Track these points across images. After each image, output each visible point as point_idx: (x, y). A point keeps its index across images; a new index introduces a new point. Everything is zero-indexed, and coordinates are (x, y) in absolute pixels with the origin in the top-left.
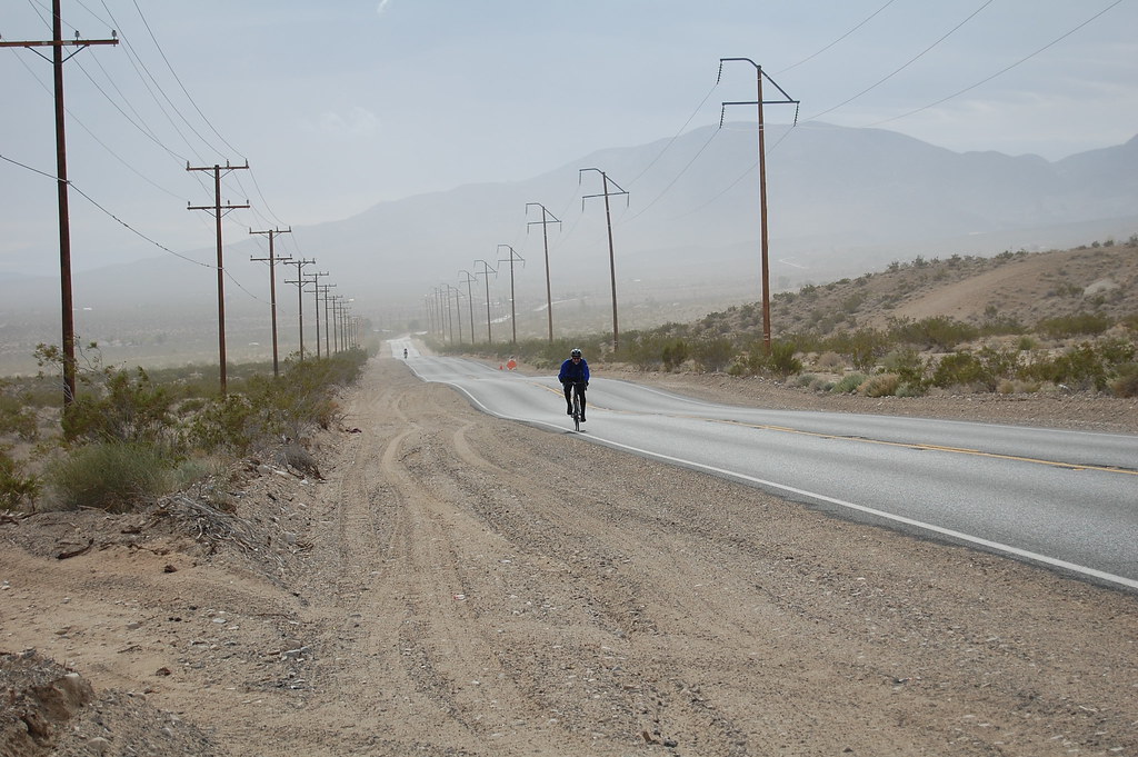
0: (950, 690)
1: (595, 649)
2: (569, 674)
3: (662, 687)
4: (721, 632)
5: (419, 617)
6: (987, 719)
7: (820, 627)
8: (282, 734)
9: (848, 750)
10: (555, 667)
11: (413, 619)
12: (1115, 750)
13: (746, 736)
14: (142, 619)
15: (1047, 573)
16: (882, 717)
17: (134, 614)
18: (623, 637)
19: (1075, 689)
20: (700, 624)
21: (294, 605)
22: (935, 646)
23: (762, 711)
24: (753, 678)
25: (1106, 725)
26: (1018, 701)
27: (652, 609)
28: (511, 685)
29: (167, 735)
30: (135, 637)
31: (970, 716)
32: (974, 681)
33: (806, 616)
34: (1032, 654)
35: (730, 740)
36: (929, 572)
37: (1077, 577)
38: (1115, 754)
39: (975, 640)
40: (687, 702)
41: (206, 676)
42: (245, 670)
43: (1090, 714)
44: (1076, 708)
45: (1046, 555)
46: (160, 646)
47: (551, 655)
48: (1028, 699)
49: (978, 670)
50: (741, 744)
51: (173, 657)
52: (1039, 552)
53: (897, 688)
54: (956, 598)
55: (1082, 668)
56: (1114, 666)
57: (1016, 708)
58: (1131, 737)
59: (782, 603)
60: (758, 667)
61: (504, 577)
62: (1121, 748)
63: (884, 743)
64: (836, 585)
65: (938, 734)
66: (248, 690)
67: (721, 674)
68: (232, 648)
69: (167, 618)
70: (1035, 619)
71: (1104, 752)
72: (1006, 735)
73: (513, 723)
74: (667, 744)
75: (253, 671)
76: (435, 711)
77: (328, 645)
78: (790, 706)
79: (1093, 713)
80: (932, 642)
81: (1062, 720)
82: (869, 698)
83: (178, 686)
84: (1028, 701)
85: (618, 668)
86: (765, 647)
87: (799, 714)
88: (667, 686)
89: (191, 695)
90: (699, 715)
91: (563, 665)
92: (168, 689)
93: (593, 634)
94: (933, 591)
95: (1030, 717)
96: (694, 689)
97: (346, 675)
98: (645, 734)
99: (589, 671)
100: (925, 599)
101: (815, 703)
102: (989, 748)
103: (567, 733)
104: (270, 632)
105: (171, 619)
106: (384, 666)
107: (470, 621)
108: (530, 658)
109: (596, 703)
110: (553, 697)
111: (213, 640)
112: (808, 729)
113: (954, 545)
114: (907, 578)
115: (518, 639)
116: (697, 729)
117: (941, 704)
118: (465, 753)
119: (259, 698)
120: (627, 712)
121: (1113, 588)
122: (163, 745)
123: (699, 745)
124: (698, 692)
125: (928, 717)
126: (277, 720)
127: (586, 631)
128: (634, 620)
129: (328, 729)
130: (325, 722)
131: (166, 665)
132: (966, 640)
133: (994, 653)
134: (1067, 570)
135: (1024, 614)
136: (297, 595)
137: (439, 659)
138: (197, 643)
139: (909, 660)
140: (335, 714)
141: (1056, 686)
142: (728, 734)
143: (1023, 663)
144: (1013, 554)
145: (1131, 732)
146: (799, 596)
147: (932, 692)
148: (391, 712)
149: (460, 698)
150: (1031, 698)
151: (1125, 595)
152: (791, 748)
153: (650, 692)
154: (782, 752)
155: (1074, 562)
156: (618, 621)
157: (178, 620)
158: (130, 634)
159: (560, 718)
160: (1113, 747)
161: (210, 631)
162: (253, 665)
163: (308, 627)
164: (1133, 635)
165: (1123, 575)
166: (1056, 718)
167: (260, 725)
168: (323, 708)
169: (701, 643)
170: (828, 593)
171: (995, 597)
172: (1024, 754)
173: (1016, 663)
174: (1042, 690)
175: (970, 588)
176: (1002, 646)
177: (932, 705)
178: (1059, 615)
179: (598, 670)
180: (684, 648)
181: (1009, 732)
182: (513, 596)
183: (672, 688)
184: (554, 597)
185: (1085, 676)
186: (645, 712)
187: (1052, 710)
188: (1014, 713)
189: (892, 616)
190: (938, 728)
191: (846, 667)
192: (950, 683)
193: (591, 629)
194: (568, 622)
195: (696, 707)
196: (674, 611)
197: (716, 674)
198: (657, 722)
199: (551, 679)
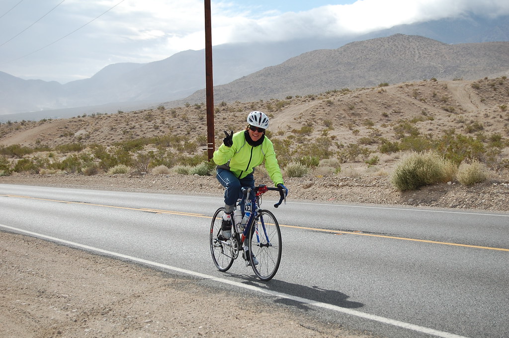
0: (11, 291)
6: (25, 301)
12: (74, 311)
15: (53, 244)
19: (61, 288)
25: (71, 301)
26: (38, 294)
31: (18, 300)
32: (21, 287)
34: (45, 275)
36: (6, 245)
37: (64, 245)
39: (23, 271)
44: (60, 295)
45: (53, 236)
48: (41, 293)
49: (23, 282)
52: (50, 236)
54: (16, 255)
55: (64, 280)
56: (76, 278)
57: (37, 297)
58: (80, 305)
62: (76, 310)
65: (5, 308)
70: (47, 262)
71: (69, 312)
79: (66, 297)
80: (5, 272)
94: (8, 252)
95: (42, 300)
102: (25, 313)
113: (15, 234)
117: (8, 297)
121: (77, 249)
132: (19, 271)
133: (29, 275)
134: (61, 242)
135: (42, 260)
141: (53, 288)
143: (41, 279)
144: (40, 237)
147: (4, 292)
150: (43, 292)
155: (64, 239)
160: (73, 309)
164: (84, 266)
165: (82, 243)
166: (52, 300)
171: (32, 253)
172: (39, 314)
173: (38, 279)
174: (48, 289)
175: (22, 250)
176: (33, 273)
177: (3, 297)
178: (56, 260)
181: (33, 306)
185: (64, 283)
187: (51, 296)
188: (36, 299)
190: (5, 306)
192: (11, 288)
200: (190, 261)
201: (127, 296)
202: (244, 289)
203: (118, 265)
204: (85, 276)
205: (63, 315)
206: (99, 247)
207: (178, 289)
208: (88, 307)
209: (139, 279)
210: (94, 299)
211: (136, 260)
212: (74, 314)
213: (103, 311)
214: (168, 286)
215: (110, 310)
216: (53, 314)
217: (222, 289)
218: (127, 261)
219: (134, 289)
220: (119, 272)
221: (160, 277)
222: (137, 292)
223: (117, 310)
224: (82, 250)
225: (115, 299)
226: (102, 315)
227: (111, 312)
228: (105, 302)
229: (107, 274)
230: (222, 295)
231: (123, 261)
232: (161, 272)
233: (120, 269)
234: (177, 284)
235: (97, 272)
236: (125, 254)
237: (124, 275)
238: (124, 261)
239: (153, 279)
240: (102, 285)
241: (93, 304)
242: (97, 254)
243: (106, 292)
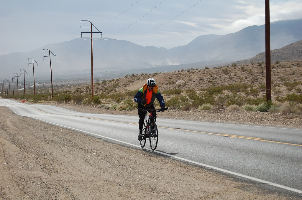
0: (134, 187)
1: (41, 178)
2: (33, 184)
3: (58, 187)
4: (75, 173)
6: (142, 195)
7: (101, 171)
10: (30, 182)
15: (161, 156)
16: (115, 194)
18: (49, 174)
19: (166, 187)
20: (69, 170)
22: (131, 176)
23: (84, 193)
24: (82, 185)
25: (173, 196)
26: (151, 190)
27: (57, 167)
28: (17, 187)
31: (138, 194)
32: (140, 185)
33: (97, 168)
34: (155, 177)
36: (131, 156)
39: (141, 174)
40: (65, 191)
43: (169, 193)
44: (165, 191)
47: (29, 179)
48: (153, 189)
49: (141, 182)
53: (120, 187)
54: (137, 163)
55: (168, 181)
56: (176, 180)
57: (150, 192)
59: (91, 165)
60: (84, 182)
61: (17, 158)
64: (106, 160)
65: (130, 199)
67: (74, 184)
70: (157, 168)
73: (17, 197)
78: (91, 192)
79: (170, 193)
81: (162, 195)
82: (112, 189)
84: (153, 190)
85: (47, 183)
86: (86, 177)
87: (94, 194)
90: (67, 195)
91: (32, 182)
93: (40, 173)
94: (131, 161)
95: (154, 194)
96: (67, 188)
99: (39, 183)
100: (129, 163)
101: (98, 191)
107: (8, 170)
108: (23, 180)
109: (40, 192)
110: (28, 190)
112: (96, 198)
113: (137, 149)
114: (125, 158)
115: (20, 175)
116: (67, 198)
117: (131, 191)
120: (48, 194)
121: (177, 160)
124: (68, 188)
125: (127, 194)
127: (39, 173)
128: (52, 170)
132: (139, 174)
133: (145, 177)
135: (154, 167)
139: (124, 179)
141: (161, 186)
142: (75, 199)
143: (153, 180)
145: (179, 197)
146: (96, 163)
147: (129, 188)
149: (2, 191)
150: (154, 189)
151: (180, 162)
153: (55, 189)
156: (48, 170)
159: (30, 196)
164: (182, 172)
165: (180, 157)
166: (160, 194)
169: (69, 176)
170: (104, 162)
171: (147, 163)
173: (151, 180)
174: (157, 187)
175: (141, 160)
176: (148, 175)
177: (129, 191)
178: (163, 167)
179: (41, 183)
180: (65, 177)
181: (148, 198)
182: (19, 164)
183: (61, 188)
184: (31, 164)
185: (168, 183)
186: (53, 194)
187: (159, 192)
188: (150, 193)
189: (120, 168)
190: (130, 197)
191: (107, 181)
192: (134, 185)
193: (40, 172)
194: (34, 170)
195: (67, 193)
196: (63, 167)
197: (72, 184)
198: (56, 197)
199: (28, 186)
200: (253, 171)
201: (210, 194)
202: (291, 191)
203: (204, 172)
204: (182, 179)
206: (192, 160)
207: (245, 190)
209: (218, 182)
210: (189, 194)
211: (216, 169)
214: (238, 187)
217: (275, 191)
218: (211, 170)
219: (215, 189)
220: (205, 177)
221: (232, 181)
222: (217, 191)
225: (202, 195)
228: (196, 197)
229: (196, 178)
230: (275, 195)
232: (234, 177)
233: (206, 175)
234: (245, 186)
235: (190, 176)
236: (209, 165)
237: (208, 179)
238: (209, 170)
239: (228, 182)
240: (194, 185)
241: (187, 198)
242: (190, 164)
243: (196, 191)
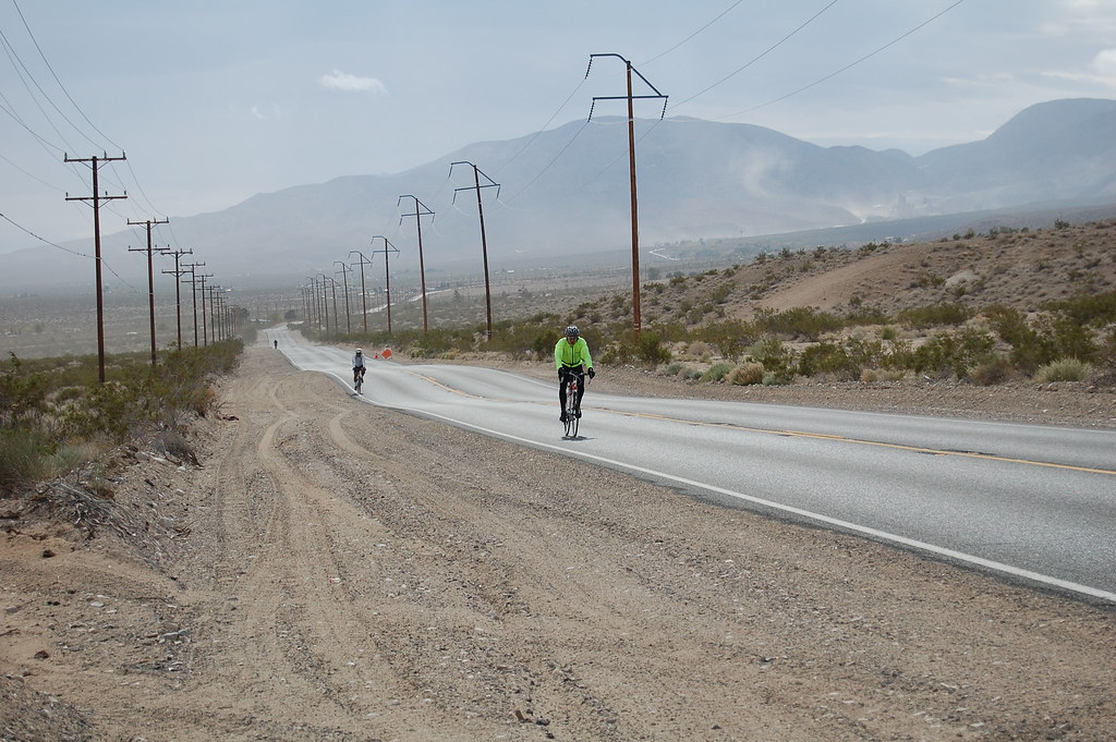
0: (815, 669)
1: (468, 631)
2: (444, 655)
3: (534, 667)
4: (593, 614)
5: (296, 600)
6: (851, 696)
7: (689, 608)
8: (160, 715)
9: (716, 727)
10: (430, 648)
11: (290, 602)
12: (975, 725)
13: (616, 714)
14: (20, 603)
15: (910, 556)
16: (750, 695)
17: (13, 598)
18: (496, 618)
19: (937, 667)
20: (571, 605)
21: (172, 589)
22: (801, 626)
23: (632, 689)
24: (624, 658)
25: (967, 701)
26: (882, 679)
27: (525, 592)
28: (386, 666)
29: (46, 716)
30: (14, 621)
31: (835, 693)
32: (839, 659)
33: (675, 597)
34: (895, 633)
35: (601, 718)
36: (796, 554)
37: (938, 558)
38: (975, 730)
39: (840, 620)
40: (559, 681)
41: (84, 659)
42: (123, 652)
43: (951, 691)
44: (938, 685)
45: (909, 537)
46: (39, 629)
47: (425, 637)
48: (891, 677)
49: (843, 649)
50: (612, 722)
51: (51, 640)
52: (902, 534)
53: (764, 667)
54: (822, 581)
55: (944, 647)
56: (974, 644)
57: (879, 686)
58: (991, 713)
59: (652, 585)
60: (629, 647)
61: (379, 561)
62: (982, 724)
63: (751, 719)
64: (705, 567)
65: (804, 711)
66: (126, 672)
67: (592, 654)
68: (110, 630)
69: (46, 601)
70: (898, 600)
71: (962, 729)
72: (870, 711)
73: (388, 703)
74: (539, 723)
75: (130, 654)
76: (312, 691)
77: (205, 628)
78: (659, 685)
79: (954, 690)
80: (798, 622)
81: (924, 697)
82: (737, 676)
83: (57, 669)
84: (891, 679)
85: (492, 649)
86: (634, 628)
87: (669, 693)
88: (540, 666)
89: (69, 677)
90: (570, 695)
91: (437, 647)
92: (47, 672)
93: (467, 616)
94: (800, 572)
95: (893, 694)
96: (566, 669)
97: (223, 657)
98: (518, 713)
99: (463, 652)
100: (792, 580)
101: (684, 682)
102: (853, 725)
103: (441, 712)
104: (149, 616)
105: (49, 603)
106: (261, 648)
107: (346, 604)
108: (405, 640)
109: (469, 684)
110: (427, 677)
111: (92, 623)
112: (677, 707)
113: (819, 528)
114: (774, 560)
115: (393, 621)
116: (569, 708)
117: (808, 683)
118: (340, 732)
119: (137, 680)
120: (500, 691)
121: (973, 569)
122: (41, 726)
123: (571, 723)
124: (570, 671)
125: (795, 695)
126: (155, 702)
127: (460, 613)
128: (507, 603)
129: (206, 709)
130: (202, 703)
131: (45, 648)
132: (831, 619)
133: (858, 632)
134: (929, 552)
135: (887, 595)
136: (175, 579)
137: (315, 641)
138: (75, 627)
139: (776, 639)
140: (213, 695)
141: (919, 664)
142: (599, 712)
143: (887, 642)
144: (877, 537)
145: (991, 708)
146: (668, 577)
147: (798, 671)
148: (268, 693)
149: (336, 679)
150: (894, 675)
151: (985, 575)
152: (659, 727)
153: (523, 672)
154: (652, 729)
155: (936, 544)
156: (491, 603)
157: (56, 604)
158: (9, 617)
159: (434, 698)
160: (973, 722)
161: (88, 614)
162: (131, 648)
163: (186, 610)
164: (993, 614)
165: (983, 556)
166: (918, 695)
167: (137, 706)
168: (201, 690)
169: (572, 624)
170: (697, 575)
171: (859, 578)
172: (887, 730)
173: (879, 642)
174: (904, 668)
175: (835, 569)
176: (866, 625)
177: (798, 684)
178: (921, 595)
179: (471, 651)
180: (557, 629)
181: (873, 709)
182: (388, 579)
183: (544, 669)
184: (428, 579)
185: (946, 655)
186: (518, 692)
187: (914, 687)
188: (878, 690)
189: (759, 597)
190: (804, 705)
191: (714, 647)
192: (815, 662)
193: (465, 611)
194: (442, 604)
195: (568, 687)
196: (547, 593)
197: (587, 655)
198: (530, 701)
199: (425, 660)
201: (1111, 695)
203: (1080, 615)
204: (997, 639)
205: (949, 734)
206: (1028, 568)
208: (1011, 717)
210: (1026, 698)
212: (976, 735)
213: (1050, 730)
215: (1069, 728)
216: (922, 731)
218: (1104, 605)
220: (1085, 632)
223: (1086, 728)
224: (986, 573)
225: (1078, 699)
226: (1048, 739)
227: (1070, 735)
228: (1055, 707)
229: (1052, 635)
231: (1092, 605)
233: (1086, 624)
235: (1026, 629)
236: (1097, 587)
237: (1097, 640)
238: (1096, 605)
240: (1043, 664)
241: (1024, 710)
242: (1024, 585)
243: (1054, 683)
